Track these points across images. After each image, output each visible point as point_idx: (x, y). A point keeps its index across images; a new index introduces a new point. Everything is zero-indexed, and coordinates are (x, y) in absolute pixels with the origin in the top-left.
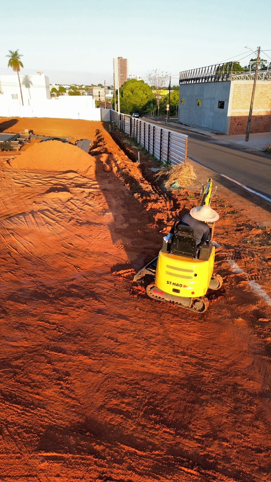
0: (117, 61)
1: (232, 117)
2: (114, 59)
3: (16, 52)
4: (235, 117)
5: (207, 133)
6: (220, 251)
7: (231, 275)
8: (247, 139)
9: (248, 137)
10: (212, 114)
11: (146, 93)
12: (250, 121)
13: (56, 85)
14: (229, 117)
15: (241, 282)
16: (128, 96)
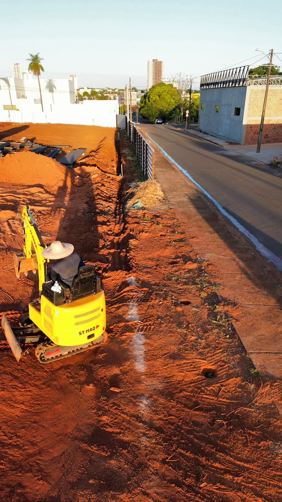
0: (151, 64)
1: (248, 125)
2: (148, 61)
3: (37, 56)
4: (251, 125)
5: (221, 142)
6: (131, 290)
7: (121, 324)
8: (258, 150)
9: (260, 147)
10: (228, 121)
11: (173, 97)
12: (261, 131)
13: (88, 88)
14: (245, 125)
15: (125, 334)
16: (155, 100)
